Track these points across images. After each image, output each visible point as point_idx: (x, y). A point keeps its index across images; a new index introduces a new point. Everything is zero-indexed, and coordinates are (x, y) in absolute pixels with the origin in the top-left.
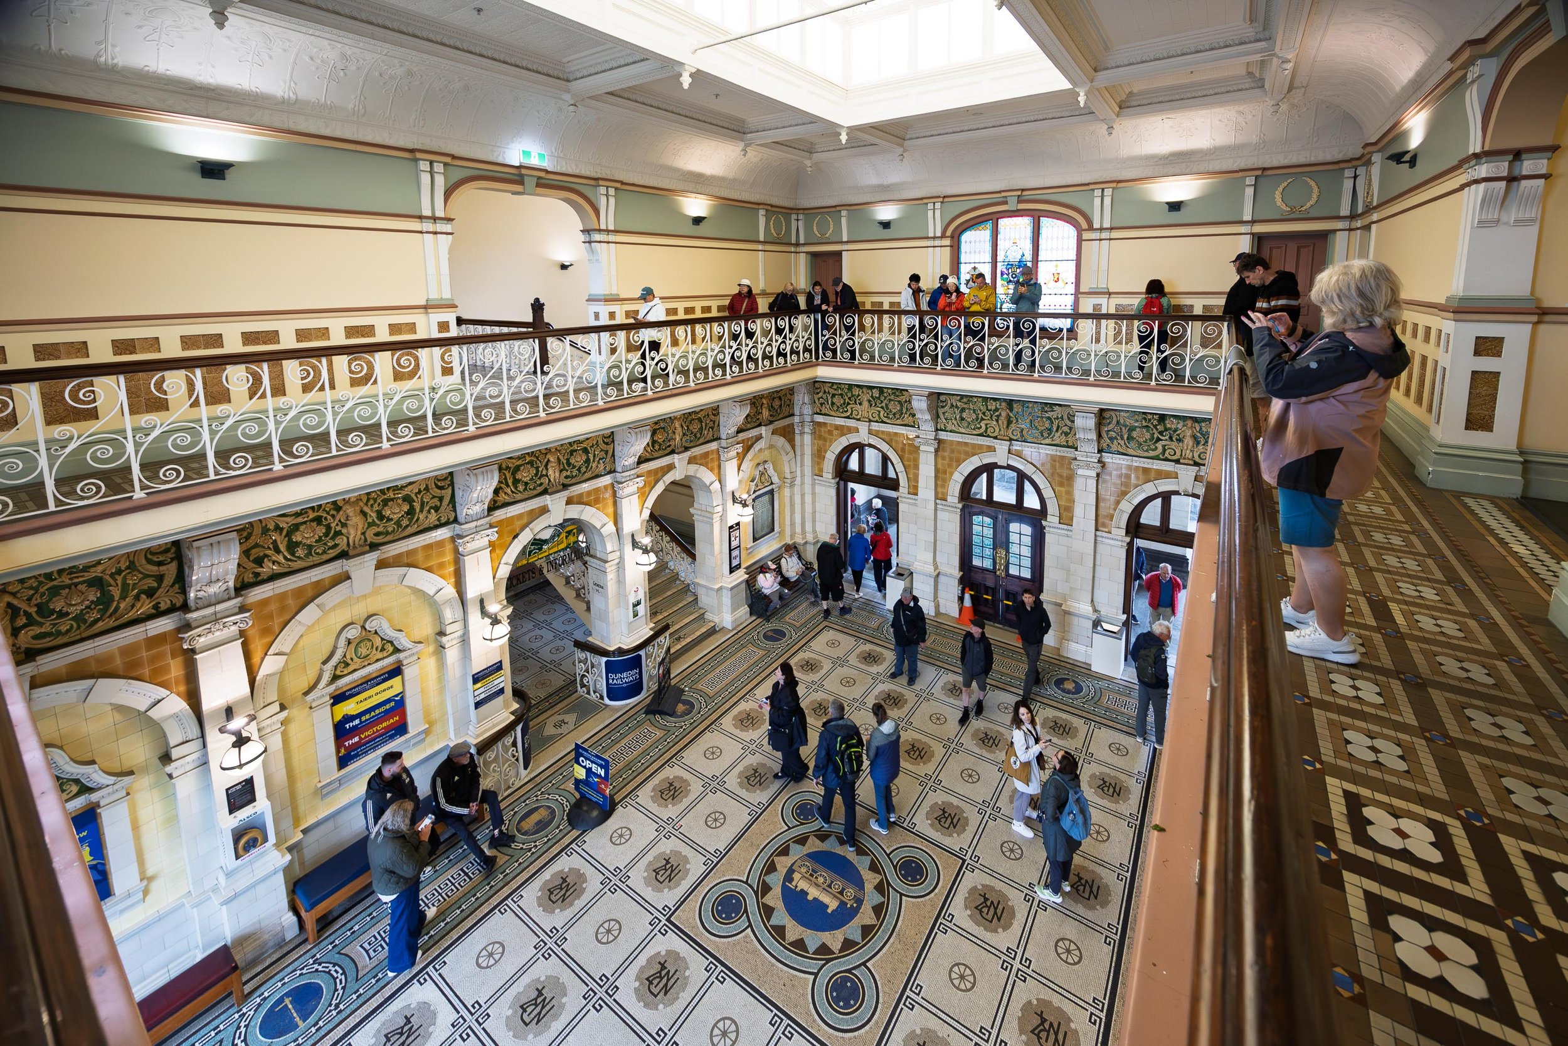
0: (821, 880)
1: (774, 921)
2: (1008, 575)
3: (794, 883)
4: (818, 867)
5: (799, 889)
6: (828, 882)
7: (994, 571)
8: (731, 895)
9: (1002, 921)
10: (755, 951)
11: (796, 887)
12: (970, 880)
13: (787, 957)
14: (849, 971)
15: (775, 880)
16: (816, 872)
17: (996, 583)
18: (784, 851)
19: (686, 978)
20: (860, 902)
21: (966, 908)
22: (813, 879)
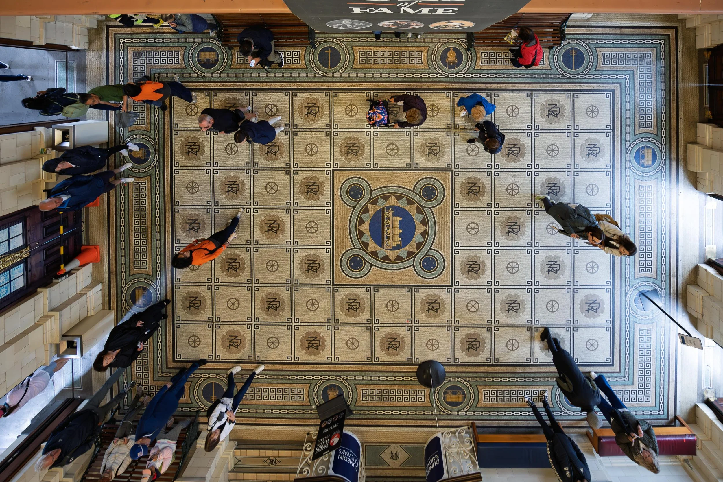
0: (389, 232)
1: (421, 240)
2: (25, 244)
3: (399, 243)
4: (383, 237)
5: (400, 239)
6: (388, 228)
7: (25, 261)
8: (423, 267)
9: (355, 142)
10: (438, 239)
11: (400, 241)
12: (342, 163)
13: (432, 224)
14: (420, 196)
15: (403, 252)
16: (387, 236)
17: (41, 250)
18: (386, 258)
19: (467, 259)
20: (388, 208)
21: (359, 160)
22: (391, 235)
